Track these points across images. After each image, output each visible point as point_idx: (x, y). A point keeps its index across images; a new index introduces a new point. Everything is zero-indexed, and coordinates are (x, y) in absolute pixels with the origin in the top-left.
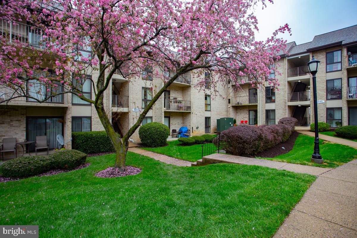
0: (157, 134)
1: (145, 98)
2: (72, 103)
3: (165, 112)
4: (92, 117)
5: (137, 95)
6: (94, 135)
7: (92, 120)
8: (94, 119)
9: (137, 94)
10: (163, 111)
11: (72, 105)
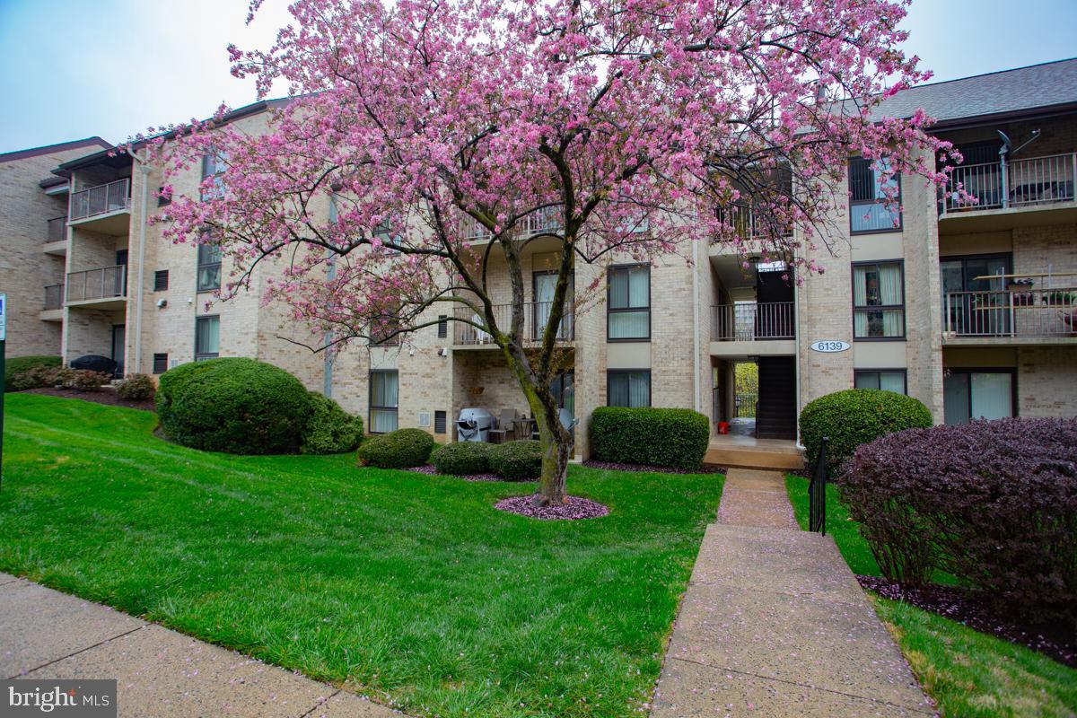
0: (842, 434)
1: (870, 302)
2: (608, 338)
3: (947, 350)
4: (652, 372)
5: (828, 295)
6: (631, 417)
7: (652, 378)
8: (656, 375)
9: (831, 290)
10: (937, 344)
11: (608, 342)
